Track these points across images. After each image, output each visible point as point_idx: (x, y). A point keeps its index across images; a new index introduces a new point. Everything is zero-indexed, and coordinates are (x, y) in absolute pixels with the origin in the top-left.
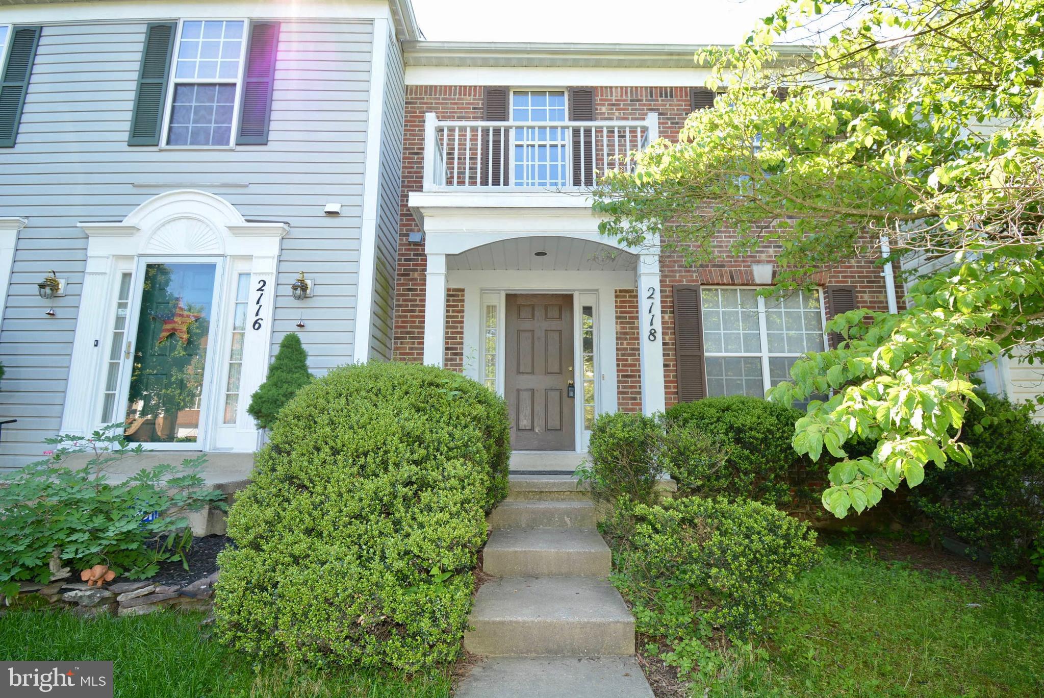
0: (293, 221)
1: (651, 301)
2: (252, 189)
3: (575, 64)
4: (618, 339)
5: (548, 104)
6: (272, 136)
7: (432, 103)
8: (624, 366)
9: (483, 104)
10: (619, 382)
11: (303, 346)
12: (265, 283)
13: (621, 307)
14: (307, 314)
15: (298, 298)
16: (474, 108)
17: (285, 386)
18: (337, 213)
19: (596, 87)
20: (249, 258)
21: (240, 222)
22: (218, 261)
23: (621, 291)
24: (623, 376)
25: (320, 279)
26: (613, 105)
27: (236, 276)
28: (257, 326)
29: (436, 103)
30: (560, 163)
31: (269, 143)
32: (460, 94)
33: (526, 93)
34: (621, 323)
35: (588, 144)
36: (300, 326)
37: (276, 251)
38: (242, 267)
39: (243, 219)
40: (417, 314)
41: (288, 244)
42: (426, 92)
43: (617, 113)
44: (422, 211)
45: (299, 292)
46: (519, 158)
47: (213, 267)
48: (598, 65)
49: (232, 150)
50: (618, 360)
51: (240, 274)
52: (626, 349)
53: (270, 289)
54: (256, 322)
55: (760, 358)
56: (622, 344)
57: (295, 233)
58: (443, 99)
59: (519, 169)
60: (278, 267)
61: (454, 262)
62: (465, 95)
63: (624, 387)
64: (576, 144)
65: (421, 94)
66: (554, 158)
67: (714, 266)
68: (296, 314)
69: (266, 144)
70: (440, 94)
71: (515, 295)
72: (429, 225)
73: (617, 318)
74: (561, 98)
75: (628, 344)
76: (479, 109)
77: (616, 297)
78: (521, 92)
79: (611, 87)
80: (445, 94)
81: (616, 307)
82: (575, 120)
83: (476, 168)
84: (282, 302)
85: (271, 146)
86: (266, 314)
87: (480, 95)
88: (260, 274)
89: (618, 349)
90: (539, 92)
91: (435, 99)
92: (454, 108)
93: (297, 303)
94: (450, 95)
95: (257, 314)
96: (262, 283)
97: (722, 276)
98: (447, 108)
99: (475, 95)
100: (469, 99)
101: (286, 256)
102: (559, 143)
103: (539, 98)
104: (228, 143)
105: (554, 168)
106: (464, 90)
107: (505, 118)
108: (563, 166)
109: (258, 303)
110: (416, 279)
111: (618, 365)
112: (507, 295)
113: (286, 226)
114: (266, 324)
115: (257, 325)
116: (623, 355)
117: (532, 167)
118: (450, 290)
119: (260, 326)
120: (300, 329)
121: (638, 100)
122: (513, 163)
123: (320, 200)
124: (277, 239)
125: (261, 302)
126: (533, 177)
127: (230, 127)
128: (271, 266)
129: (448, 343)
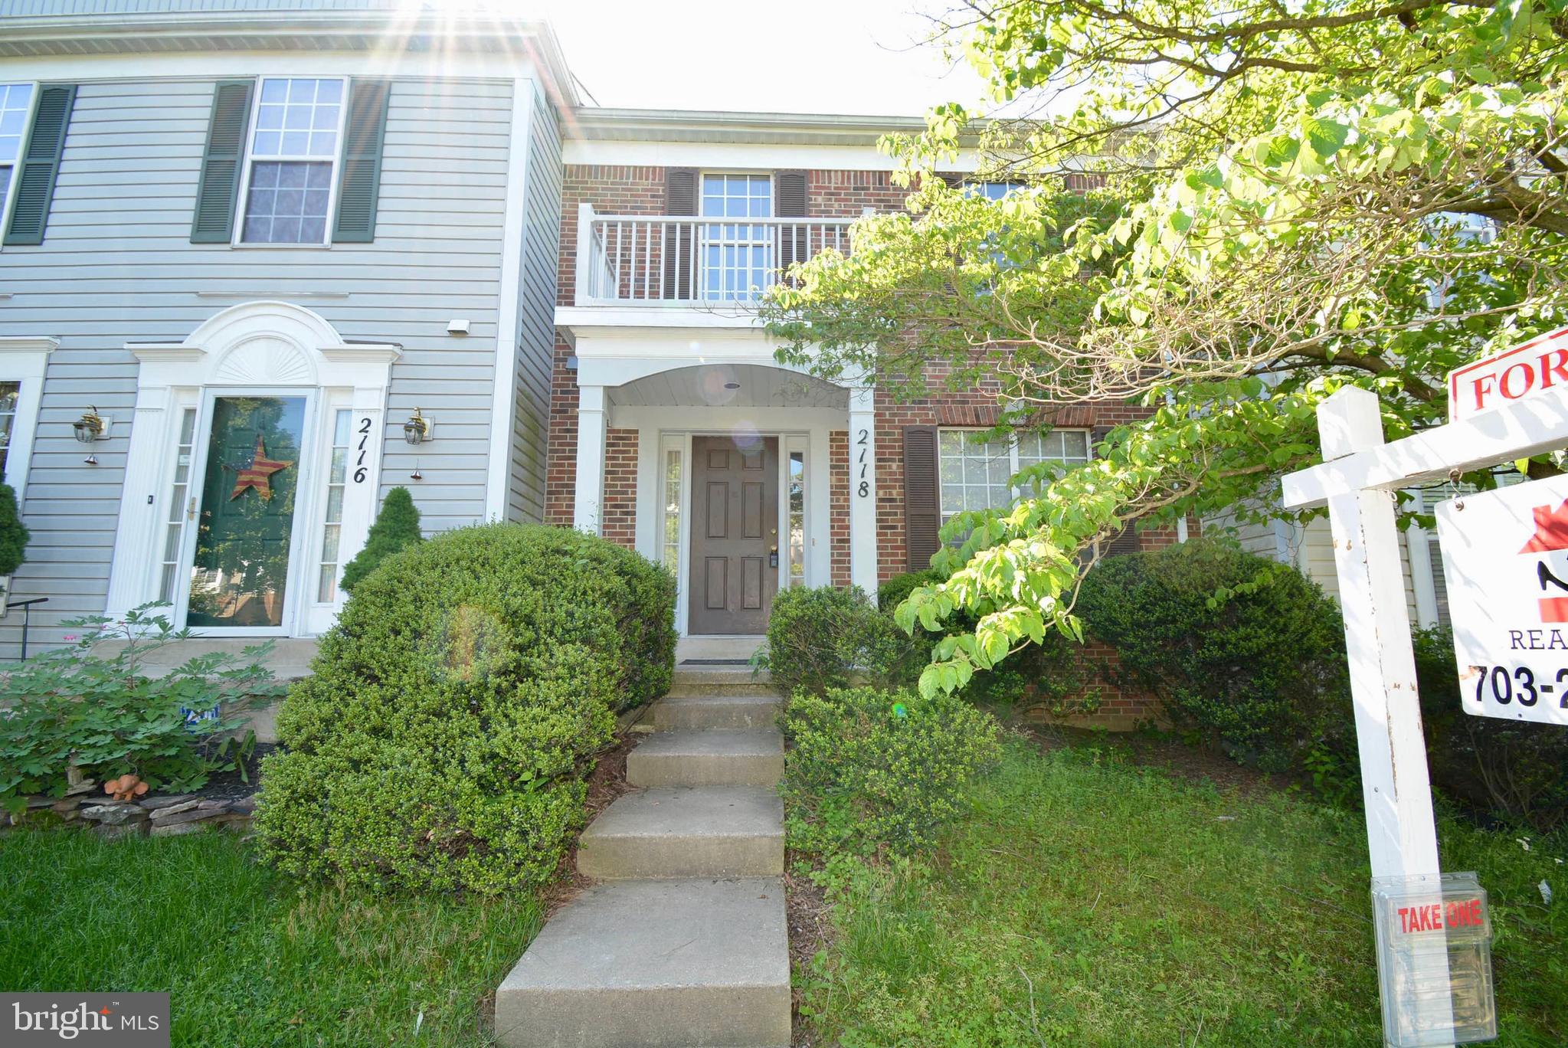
0: (407, 343)
1: (862, 446)
2: (354, 300)
3: (782, 141)
4: (832, 493)
5: (749, 192)
6: (379, 231)
7: (598, 189)
8: (840, 528)
9: (664, 191)
10: (833, 548)
11: (415, 504)
12: (369, 422)
13: (838, 454)
14: (425, 462)
15: (413, 441)
16: (653, 196)
18: (464, 332)
19: (810, 171)
20: (351, 389)
21: (336, 342)
22: (310, 394)
23: (837, 433)
24: (836, 541)
25: (441, 417)
26: (832, 194)
27: (332, 414)
29: (604, 189)
31: (376, 240)
32: (634, 177)
33: (721, 177)
34: (837, 474)
35: (802, 243)
36: (415, 477)
37: (385, 383)
38: (340, 401)
39: (341, 339)
41: (399, 372)
42: (590, 174)
43: (836, 205)
44: (573, 330)
45: (413, 433)
47: (302, 401)
48: (812, 142)
49: (327, 250)
50: (832, 520)
51: (338, 411)
52: (842, 507)
53: (376, 430)
54: (358, 473)
56: (838, 500)
57: (409, 357)
58: (613, 183)
59: (714, 276)
60: (387, 402)
61: (613, 396)
62: (641, 178)
63: (840, 555)
64: (786, 245)
65: (583, 177)
66: (758, 262)
67: (953, 402)
68: (412, 462)
69: (371, 242)
70: (609, 177)
71: (705, 438)
72: (582, 348)
73: (832, 467)
74: (765, 184)
75: (845, 500)
76: (660, 196)
77: (832, 440)
78: (714, 175)
79: (829, 171)
80: (615, 177)
81: (832, 453)
82: (782, 216)
84: (391, 447)
85: (378, 244)
86: (372, 463)
87: (660, 179)
88: (362, 410)
89: (832, 507)
90: (737, 176)
91: (602, 183)
92: (626, 195)
93: (412, 448)
94: (622, 177)
95: (360, 463)
96: (366, 422)
97: (964, 415)
98: (617, 196)
99: (654, 179)
100: (646, 184)
101: (398, 387)
102: (765, 242)
103: (738, 183)
104: (321, 240)
106: (639, 172)
107: (691, 211)
109: (361, 447)
110: (576, 418)
111: (832, 527)
112: (695, 439)
113: (397, 349)
114: (372, 475)
115: (360, 478)
116: (839, 514)
117: (730, 273)
118: (619, 431)
119: (363, 477)
120: (413, 481)
121: (863, 189)
122: (704, 267)
123: (442, 315)
124: (386, 366)
125: (365, 447)
126: (730, 286)
127: (325, 219)
128: (378, 401)
129: (616, 499)
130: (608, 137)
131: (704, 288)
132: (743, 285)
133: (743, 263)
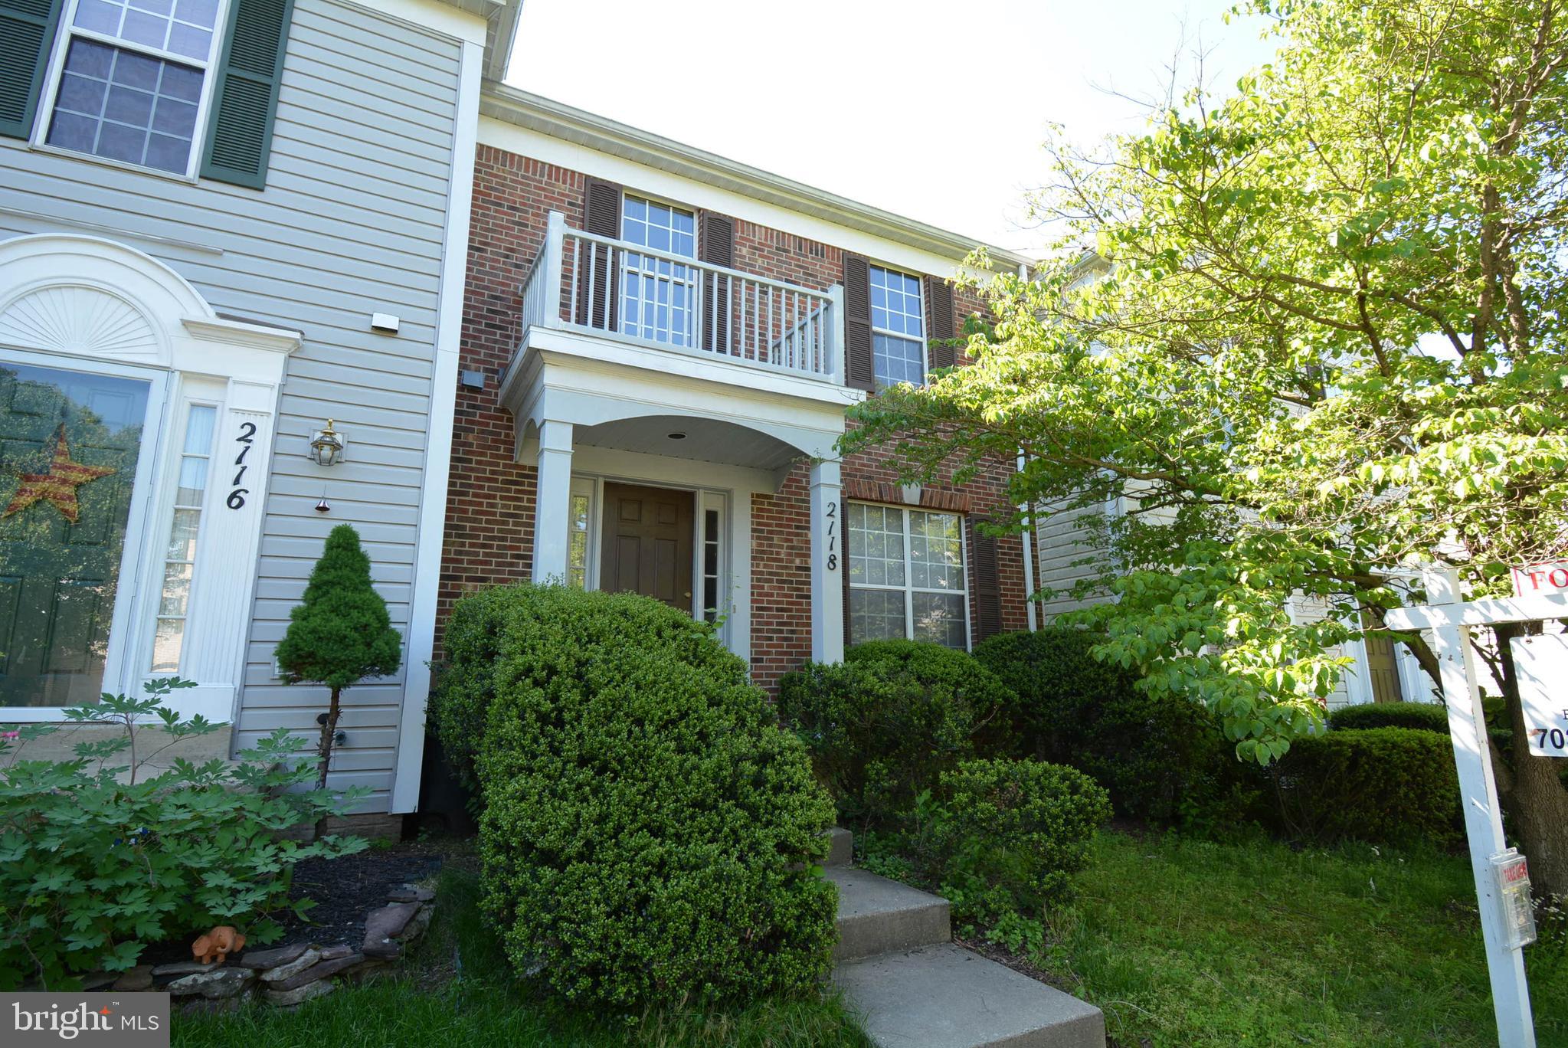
0: (312, 332)
1: (830, 519)
2: (229, 261)
3: (712, 182)
4: (753, 558)
5: (671, 226)
6: (272, 177)
7: (505, 179)
8: (760, 594)
9: (584, 201)
10: (753, 616)
12: (253, 429)
13: (758, 517)
14: (334, 489)
15: (323, 462)
16: (570, 204)
17: (355, 613)
18: (395, 331)
19: (736, 220)
20: (223, 380)
21: (210, 317)
22: (158, 379)
23: (758, 496)
24: (758, 609)
25: (358, 433)
26: (756, 248)
27: (186, 407)
28: (235, 502)
29: (512, 181)
30: (686, 310)
31: (267, 189)
32: (550, 177)
33: (643, 201)
34: (758, 538)
35: (722, 292)
36: (323, 509)
37: (276, 377)
38: (202, 393)
39: (212, 311)
41: (298, 367)
42: (496, 159)
43: (760, 260)
45: (326, 452)
46: (633, 290)
47: (144, 386)
48: (738, 191)
49: (192, 185)
50: (753, 587)
51: (193, 405)
52: (761, 573)
53: (263, 440)
54: (234, 495)
55: (903, 593)
56: (758, 566)
57: (311, 350)
58: (523, 177)
59: (632, 306)
60: (279, 403)
62: (557, 180)
63: (759, 623)
64: (708, 289)
65: (488, 160)
66: (679, 300)
67: (862, 476)
68: (316, 488)
69: (262, 190)
70: (519, 169)
71: (616, 485)
72: (551, 377)
73: (754, 530)
74: (689, 219)
75: (765, 566)
76: (579, 206)
77: (753, 502)
78: (638, 198)
79: (754, 225)
80: (527, 170)
81: (753, 516)
82: (709, 261)
83: (570, 292)
84: (282, 465)
85: (270, 194)
86: (255, 482)
87: (579, 187)
88: (243, 412)
89: (753, 572)
90: (661, 205)
91: (511, 173)
92: (539, 195)
93: (312, 469)
94: (534, 173)
95: (237, 481)
96: (248, 429)
97: (870, 489)
98: (529, 192)
99: (572, 185)
100: (565, 188)
101: (296, 386)
102: (687, 282)
103: (660, 212)
104: (183, 170)
105: (678, 315)
106: (555, 171)
107: (614, 235)
108: (690, 314)
109: (239, 461)
111: (752, 594)
112: (606, 484)
113: (297, 335)
114: (255, 501)
115: (235, 500)
116: (758, 580)
117: (649, 308)
118: (523, 467)
119: (242, 503)
120: (317, 513)
121: (785, 251)
122: (623, 296)
123: (365, 305)
124: (280, 358)
125: (245, 462)
126: (649, 320)
127: (189, 144)
128: (266, 402)
129: (519, 548)
130: (522, 123)
131: (622, 321)
132: (662, 323)
133: (663, 298)
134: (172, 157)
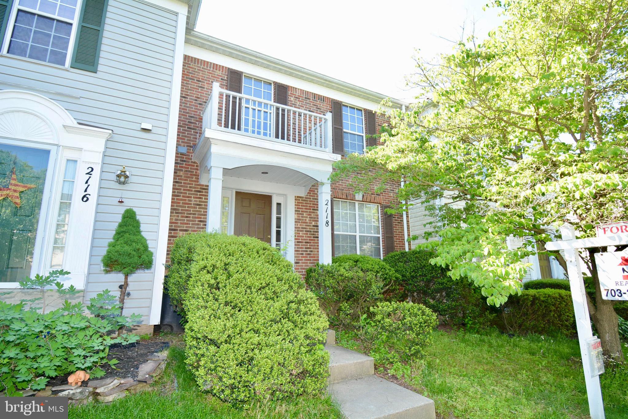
0: (116, 130)
1: (327, 206)
2: (82, 101)
3: (279, 71)
4: (295, 222)
5: (263, 88)
6: (100, 68)
7: (195, 69)
8: (298, 236)
9: (227, 78)
10: (295, 245)
12: (92, 170)
13: (297, 205)
14: (126, 194)
15: (120, 183)
16: (222, 79)
17: (134, 244)
18: (150, 130)
19: (289, 86)
20: (80, 149)
21: (75, 124)
22: (53, 150)
23: (298, 197)
24: (298, 242)
25: (135, 172)
26: (297, 98)
27: (64, 162)
28: (85, 199)
29: (198, 70)
30: (269, 122)
31: (98, 72)
32: (213, 68)
33: (251, 78)
34: (298, 214)
35: (283, 115)
36: (122, 202)
37: (102, 148)
38: (72, 155)
39: (75, 122)
40: (181, 198)
41: (110, 144)
42: (192, 61)
43: (298, 103)
44: (211, 140)
45: (122, 179)
46: (247, 114)
47: (48, 152)
48: (291, 74)
49: (68, 71)
51: (68, 160)
52: (299, 228)
53: (96, 174)
54: (84, 196)
55: (356, 236)
56: (297, 225)
57: (116, 138)
58: (203, 68)
59: (247, 120)
60: (103, 159)
61: (227, 173)
62: (216, 69)
63: (298, 248)
64: (277, 114)
65: (188, 61)
66: (266, 118)
67: (339, 189)
68: (118, 194)
69: (96, 73)
70: (201, 65)
71: (240, 193)
72: (214, 149)
73: (296, 211)
74: (270, 86)
75: (300, 225)
76: (225, 80)
77: (296, 200)
78: (249, 77)
79: (296, 88)
80: (204, 66)
81: (295, 205)
82: (277, 103)
83: (222, 115)
84: (105, 184)
85: (99, 75)
86: (93, 191)
87: (225, 72)
88: (89, 163)
89: (295, 228)
90: (258, 80)
91: (198, 67)
92: (209, 76)
93: (117, 186)
94: (207, 67)
95: (86, 191)
96: (90, 169)
97: (342, 194)
98: (205, 74)
99: (222, 71)
100: (220, 73)
101: (109, 152)
102: (269, 111)
103: (258, 83)
104: (63, 64)
105: (265, 124)
106: (216, 66)
107: (239, 91)
108: (270, 124)
109: (87, 183)
110: (181, 176)
112: (237, 192)
113: (110, 132)
114: (93, 199)
115: (85, 198)
116: (298, 231)
117: (254, 121)
118: (203, 185)
119: (88, 199)
120: (119, 204)
121: (308, 99)
122: (243, 116)
123: (138, 120)
124: (103, 141)
125: (89, 183)
126: (253, 126)
127: (66, 54)
128: (98, 158)
130: (202, 46)
131: (243, 127)
132: (259, 127)
133: (259, 117)
134: (59, 59)
